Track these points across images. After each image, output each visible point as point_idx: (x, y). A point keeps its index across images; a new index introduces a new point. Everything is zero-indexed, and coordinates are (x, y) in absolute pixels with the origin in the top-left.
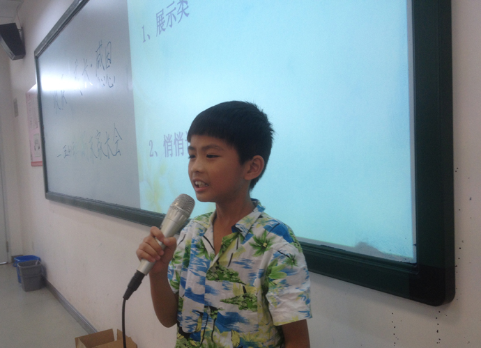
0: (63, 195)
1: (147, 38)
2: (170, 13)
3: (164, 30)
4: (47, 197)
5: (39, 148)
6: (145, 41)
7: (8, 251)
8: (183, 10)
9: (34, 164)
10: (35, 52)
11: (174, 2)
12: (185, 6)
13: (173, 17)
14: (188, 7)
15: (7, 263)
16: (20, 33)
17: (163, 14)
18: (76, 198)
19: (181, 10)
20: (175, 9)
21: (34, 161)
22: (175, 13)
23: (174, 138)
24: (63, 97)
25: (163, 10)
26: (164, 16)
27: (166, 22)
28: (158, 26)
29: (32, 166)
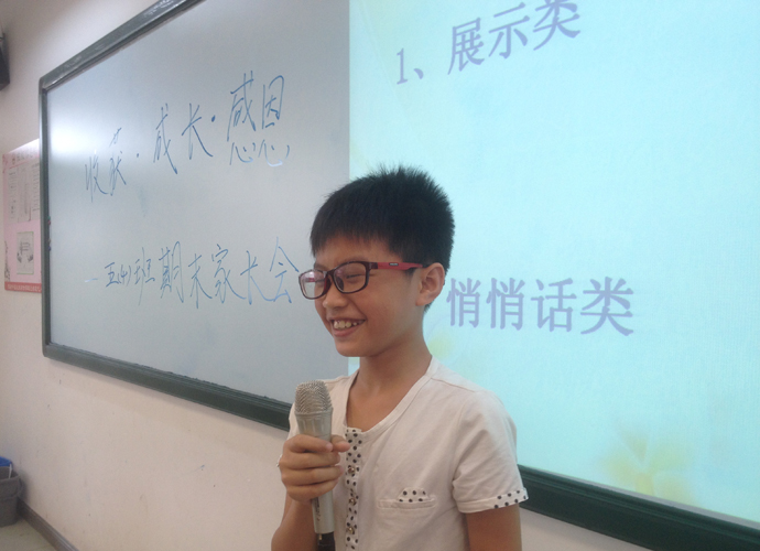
0: (94, 355)
1: (410, 74)
2: (508, 27)
3: (479, 62)
4: (46, 353)
6: (403, 80)
8: (556, 24)
10: (42, 81)
11: (522, 6)
12: (565, 14)
13: (515, 37)
14: (576, 17)
17: (478, 28)
18: (136, 366)
19: (549, 21)
20: (526, 19)
21: (12, 280)
22: (524, 28)
23: (490, 289)
24: (116, 170)
25: (478, 21)
26: (483, 31)
27: (488, 46)
28: (454, 53)
29: (7, 288)
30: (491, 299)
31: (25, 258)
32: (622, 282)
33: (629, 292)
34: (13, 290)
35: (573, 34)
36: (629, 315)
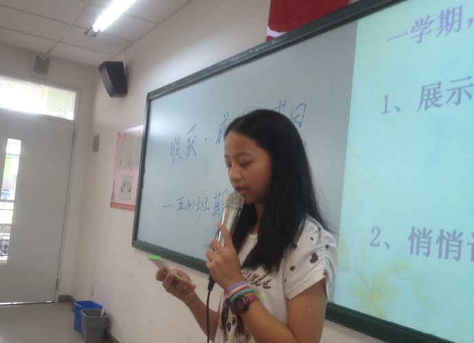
1: (391, 108)
2: (460, 89)
3: (439, 106)
4: (134, 245)
6: (386, 112)
7: (56, 290)
9: (115, 205)
10: (149, 95)
11: (469, 78)
13: (464, 96)
15: (53, 302)
16: (125, 72)
17: (439, 87)
20: (472, 85)
22: (471, 90)
23: (439, 235)
24: (190, 147)
25: (439, 84)
26: (443, 90)
28: (423, 100)
30: (440, 241)
31: (126, 190)
34: (115, 207)
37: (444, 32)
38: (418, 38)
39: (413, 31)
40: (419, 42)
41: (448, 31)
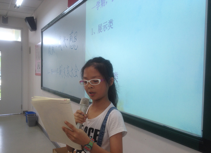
0: (49, 89)
1: (93, 33)
2: (105, 26)
3: (101, 32)
4: (41, 89)
5: (40, 68)
6: (92, 34)
7: (22, 109)
8: (110, 26)
9: (36, 74)
10: (42, 30)
11: (107, 22)
12: (111, 24)
13: (106, 28)
14: (113, 25)
15: (21, 114)
16: (35, 21)
18: (55, 91)
19: (109, 25)
20: (107, 24)
21: (37, 73)
22: (107, 26)
24: (53, 49)
25: (101, 24)
26: (102, 26)
27: (103, 29)
28: (99, 30)
29: (36, 75)
32: (117, 73)
33: (118, 74)
35: (112, 28)
36: (117, 78)
37: (102, 6)
38: (97, 8)
39: (96, 6)
40: (98, 9)
41: (103, 6)
